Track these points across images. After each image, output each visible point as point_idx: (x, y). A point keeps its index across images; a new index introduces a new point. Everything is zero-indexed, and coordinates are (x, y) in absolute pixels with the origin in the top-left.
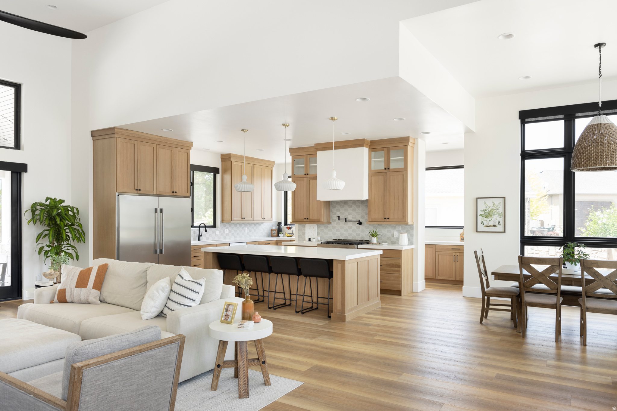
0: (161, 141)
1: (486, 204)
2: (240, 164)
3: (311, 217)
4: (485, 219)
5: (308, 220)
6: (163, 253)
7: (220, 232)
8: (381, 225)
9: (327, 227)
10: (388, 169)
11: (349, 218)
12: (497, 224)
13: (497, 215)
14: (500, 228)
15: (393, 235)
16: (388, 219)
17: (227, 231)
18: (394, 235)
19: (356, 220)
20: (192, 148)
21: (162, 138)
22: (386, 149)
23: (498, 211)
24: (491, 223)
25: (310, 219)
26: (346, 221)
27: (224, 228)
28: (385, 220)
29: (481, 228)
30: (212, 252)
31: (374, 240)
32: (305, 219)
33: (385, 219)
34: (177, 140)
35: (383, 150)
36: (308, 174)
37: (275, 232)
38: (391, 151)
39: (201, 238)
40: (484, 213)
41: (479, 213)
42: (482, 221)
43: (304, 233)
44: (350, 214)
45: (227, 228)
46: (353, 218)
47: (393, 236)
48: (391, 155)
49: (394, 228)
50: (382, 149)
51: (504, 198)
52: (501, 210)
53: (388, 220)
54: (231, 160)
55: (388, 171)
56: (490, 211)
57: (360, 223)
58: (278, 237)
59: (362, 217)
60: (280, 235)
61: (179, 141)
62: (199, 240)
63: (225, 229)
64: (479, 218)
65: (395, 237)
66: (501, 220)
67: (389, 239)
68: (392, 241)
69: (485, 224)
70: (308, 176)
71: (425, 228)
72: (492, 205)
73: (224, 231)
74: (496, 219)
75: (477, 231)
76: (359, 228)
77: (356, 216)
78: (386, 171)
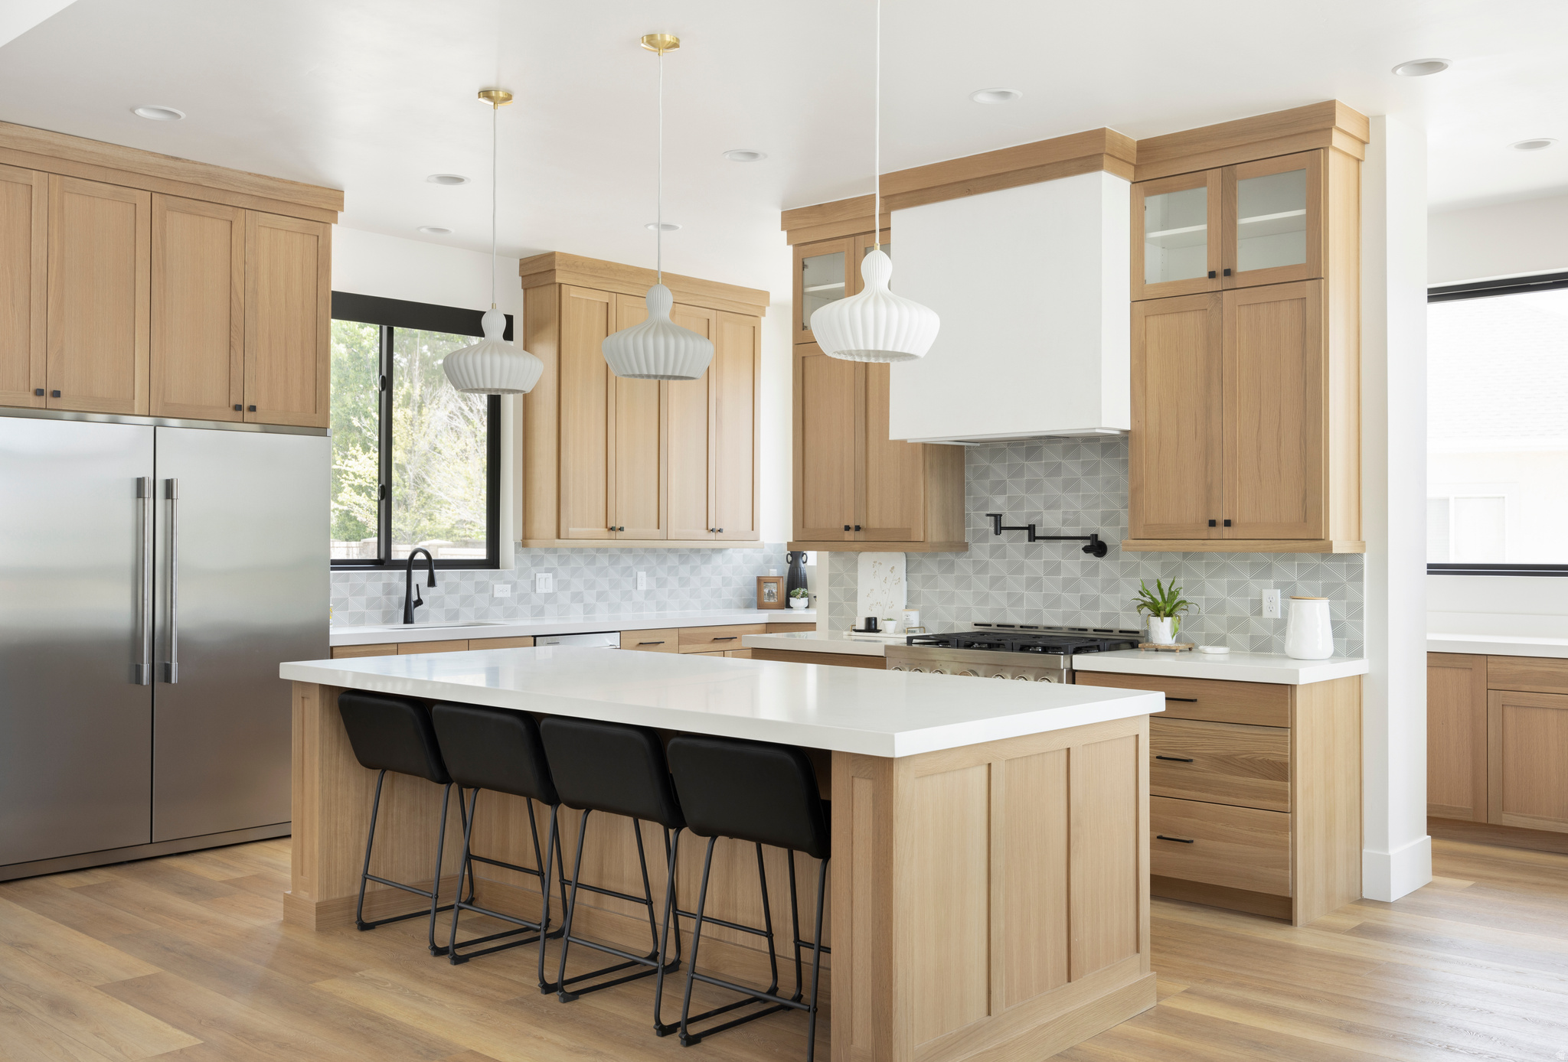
0: (174, 178)
2: (604, 298)
3: (874, 522)
5: (860, 535)
6: (174, 679)
7: (514, 588)
8: (1198, 556)
9: (951, 568)
10: (1228, 273)
11: (1050, 522)
15: (1257, 608)
16: (1228, 523)
17: (546, 583)
18: (1265, 604)
19: (1079, 535)
20: (340, 214)
21: (179, 164)
22: (1214, 177)
25: (866, 530)
26: (1033, 537)
27: (533, 570)
28: (1214, 532)
30: (320, 685)
31: (1163, 630)
32: (847, 528)
33: (1212, 523)
34: (259, 176)
35: (1203, 184)
37: (776, 589)
38: (1241, 186)
39: (417, 612)
43: (853, 596)
44: (1052, 505)
45: (548, 571)
46: (1064, 522)
47: (1260, 612)
49: (1264, 571)
50: (1195, 178)
53: (1227, 532)
54: (558, 280)
55: (1227, 282)
57: (1097, 547)
58: (786, 611)
59: (1106, 518)
60: (793, 601)
61: (271, 183)
62: (408, 619)
63: (539, 575)
65: (1266, 614)
67: (1235, 623)
68: (1252, 637)
71: (1429, 573)
73: (534, 583)
76: (1095, 571)
77: (1075, 513)
78: (1215, 285)
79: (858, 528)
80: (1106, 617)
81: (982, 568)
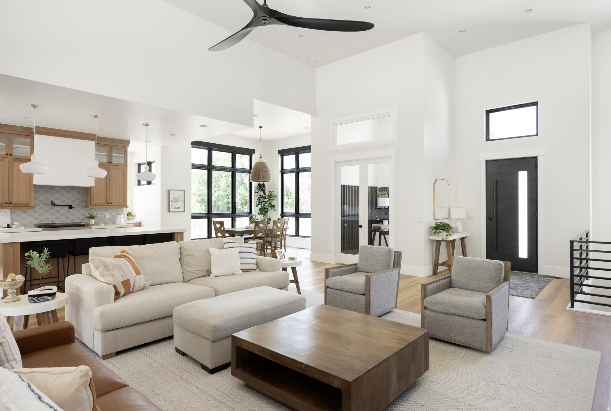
1: (174, 194)
3: (15, 201)
4: (174, 203)
5: (11, 205)
9: (26, 212)
10: (111, 162)
11: (57, 202)
12: (180, 207)
13: (180, 201)
14: (182, 209)
16: (111, 203)
18: (107, 216)
19: (65, 205)
22: (108, 146)
23: (181, 198)
24: (177, 206)
25: (13, 204)
26: (54, 205)
29: (171, 209)
31: (93, 221)
32: (6, 203)
33: (108, 203)
35: (106, 147)
36: (11, 155)
38: (113, 149)
40: (173, 200)
41: (171, 199)
42: (172, 205)
44: (57, 199)
46: (61, 202)
47: (106, 218)
48: (113, 151)
49: (106, 211)
50: (105, 145)
51: (184, 190)
52: (182, 198)
53: (110, 204)
55: (111, 164)
56: (177, 199)
57: (71, 207)
59: (72, 202)
64: (171, 203)
66: (182, 204)
67: (101, 220)
68: (104, 222)
69: (174, 207)
70: (11, 157)
72: (178, 195)
74: (180, 204)
75: (169, 211)
76: (70, 211)
77: (64, 201)
78: (108, 164)
79: (11, 203)
80: (72, 220)
81: (36, 212)
